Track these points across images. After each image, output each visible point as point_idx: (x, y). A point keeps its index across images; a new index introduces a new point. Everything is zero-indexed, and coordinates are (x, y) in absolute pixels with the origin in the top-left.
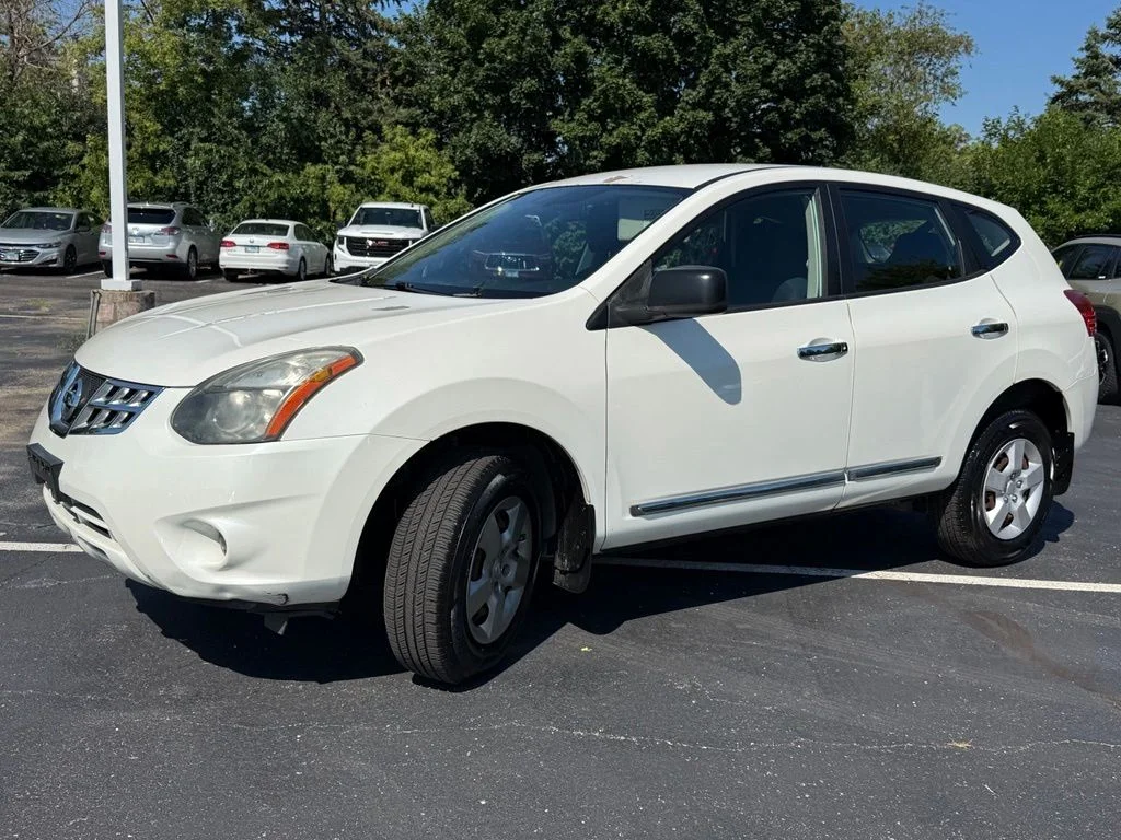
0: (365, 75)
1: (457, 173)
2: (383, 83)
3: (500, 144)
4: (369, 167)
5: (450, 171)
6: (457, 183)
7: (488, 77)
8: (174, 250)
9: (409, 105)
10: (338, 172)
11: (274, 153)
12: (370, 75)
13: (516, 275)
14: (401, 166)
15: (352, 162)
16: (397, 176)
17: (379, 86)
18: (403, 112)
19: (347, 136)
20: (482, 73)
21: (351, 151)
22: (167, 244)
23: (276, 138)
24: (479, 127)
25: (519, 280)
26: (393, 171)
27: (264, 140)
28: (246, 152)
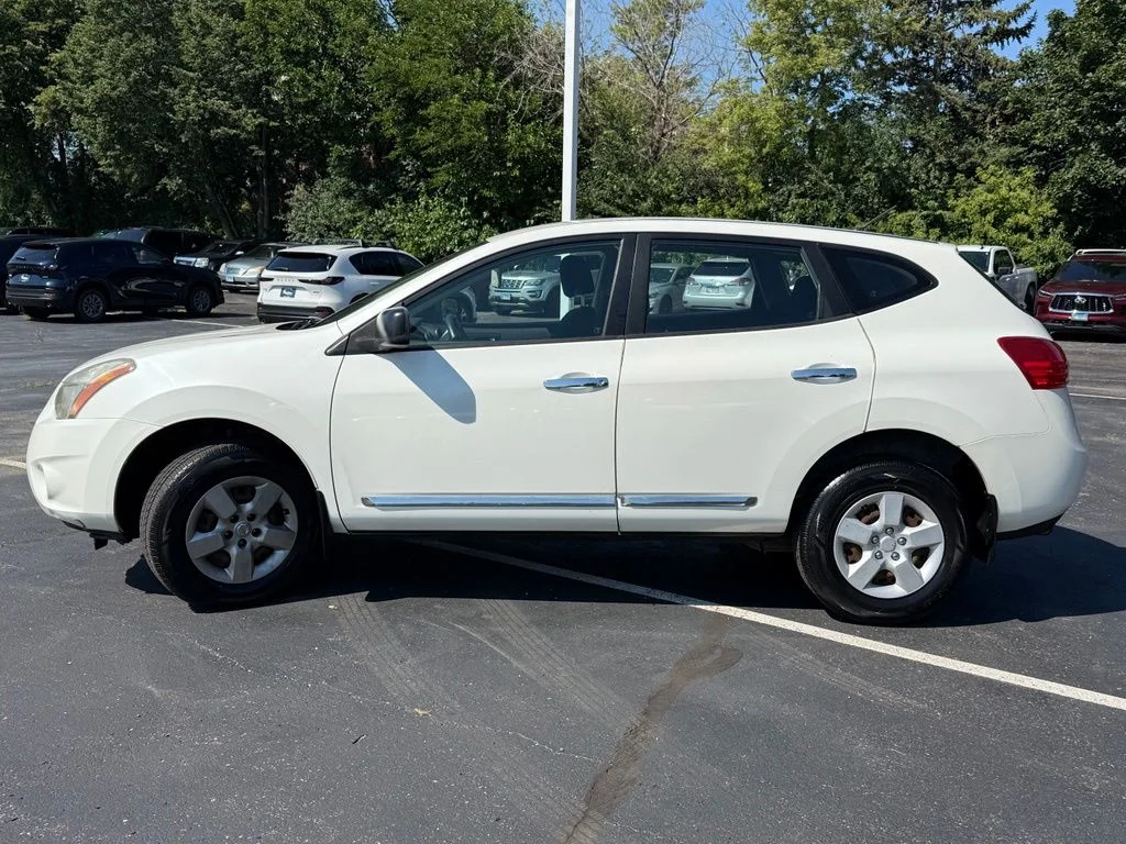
0: (974, 118)
1: (1055, 211)
2: (993, 123)
3: (1105, 177)
4: (958, 211)
5: (1048, 209)
6: (1056, 222)
7: (1093, 107)
8: (743, 299)
9: (1014, 142)
10: (925, 217)
11: (867, 204)
12: (979, 117)
13: (1085, 318)
14: (995, 207)
15: (944, 206)
16: (990, 217)
17: (988, 126)
18: (1005, 151)
19: (940, 181)
20: (1086, 103)
21: (944, 195)
22: (736, 293)
23: (867, 188)
24: (1082, 161)
25: (1089, 322)
26: (984, 213)
27: (857, 191)
28: (838, 204)
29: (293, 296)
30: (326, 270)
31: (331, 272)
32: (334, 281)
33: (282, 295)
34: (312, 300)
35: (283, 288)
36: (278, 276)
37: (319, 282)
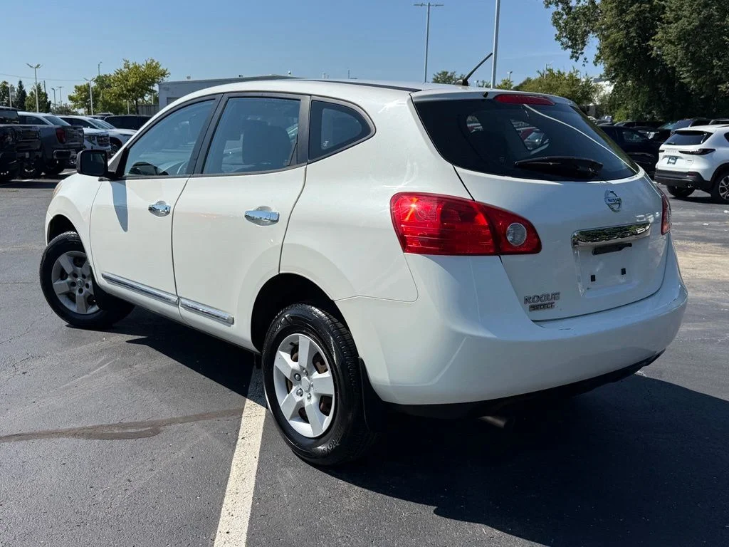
29: (674, 163)
30: (700, 143)
31: (703, 146)
32: (703, 152)
33: (669, 162)
34: (687, 167)
35: (671, 157)
36: (668, 149)
37: (692, 153)
